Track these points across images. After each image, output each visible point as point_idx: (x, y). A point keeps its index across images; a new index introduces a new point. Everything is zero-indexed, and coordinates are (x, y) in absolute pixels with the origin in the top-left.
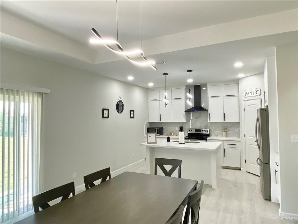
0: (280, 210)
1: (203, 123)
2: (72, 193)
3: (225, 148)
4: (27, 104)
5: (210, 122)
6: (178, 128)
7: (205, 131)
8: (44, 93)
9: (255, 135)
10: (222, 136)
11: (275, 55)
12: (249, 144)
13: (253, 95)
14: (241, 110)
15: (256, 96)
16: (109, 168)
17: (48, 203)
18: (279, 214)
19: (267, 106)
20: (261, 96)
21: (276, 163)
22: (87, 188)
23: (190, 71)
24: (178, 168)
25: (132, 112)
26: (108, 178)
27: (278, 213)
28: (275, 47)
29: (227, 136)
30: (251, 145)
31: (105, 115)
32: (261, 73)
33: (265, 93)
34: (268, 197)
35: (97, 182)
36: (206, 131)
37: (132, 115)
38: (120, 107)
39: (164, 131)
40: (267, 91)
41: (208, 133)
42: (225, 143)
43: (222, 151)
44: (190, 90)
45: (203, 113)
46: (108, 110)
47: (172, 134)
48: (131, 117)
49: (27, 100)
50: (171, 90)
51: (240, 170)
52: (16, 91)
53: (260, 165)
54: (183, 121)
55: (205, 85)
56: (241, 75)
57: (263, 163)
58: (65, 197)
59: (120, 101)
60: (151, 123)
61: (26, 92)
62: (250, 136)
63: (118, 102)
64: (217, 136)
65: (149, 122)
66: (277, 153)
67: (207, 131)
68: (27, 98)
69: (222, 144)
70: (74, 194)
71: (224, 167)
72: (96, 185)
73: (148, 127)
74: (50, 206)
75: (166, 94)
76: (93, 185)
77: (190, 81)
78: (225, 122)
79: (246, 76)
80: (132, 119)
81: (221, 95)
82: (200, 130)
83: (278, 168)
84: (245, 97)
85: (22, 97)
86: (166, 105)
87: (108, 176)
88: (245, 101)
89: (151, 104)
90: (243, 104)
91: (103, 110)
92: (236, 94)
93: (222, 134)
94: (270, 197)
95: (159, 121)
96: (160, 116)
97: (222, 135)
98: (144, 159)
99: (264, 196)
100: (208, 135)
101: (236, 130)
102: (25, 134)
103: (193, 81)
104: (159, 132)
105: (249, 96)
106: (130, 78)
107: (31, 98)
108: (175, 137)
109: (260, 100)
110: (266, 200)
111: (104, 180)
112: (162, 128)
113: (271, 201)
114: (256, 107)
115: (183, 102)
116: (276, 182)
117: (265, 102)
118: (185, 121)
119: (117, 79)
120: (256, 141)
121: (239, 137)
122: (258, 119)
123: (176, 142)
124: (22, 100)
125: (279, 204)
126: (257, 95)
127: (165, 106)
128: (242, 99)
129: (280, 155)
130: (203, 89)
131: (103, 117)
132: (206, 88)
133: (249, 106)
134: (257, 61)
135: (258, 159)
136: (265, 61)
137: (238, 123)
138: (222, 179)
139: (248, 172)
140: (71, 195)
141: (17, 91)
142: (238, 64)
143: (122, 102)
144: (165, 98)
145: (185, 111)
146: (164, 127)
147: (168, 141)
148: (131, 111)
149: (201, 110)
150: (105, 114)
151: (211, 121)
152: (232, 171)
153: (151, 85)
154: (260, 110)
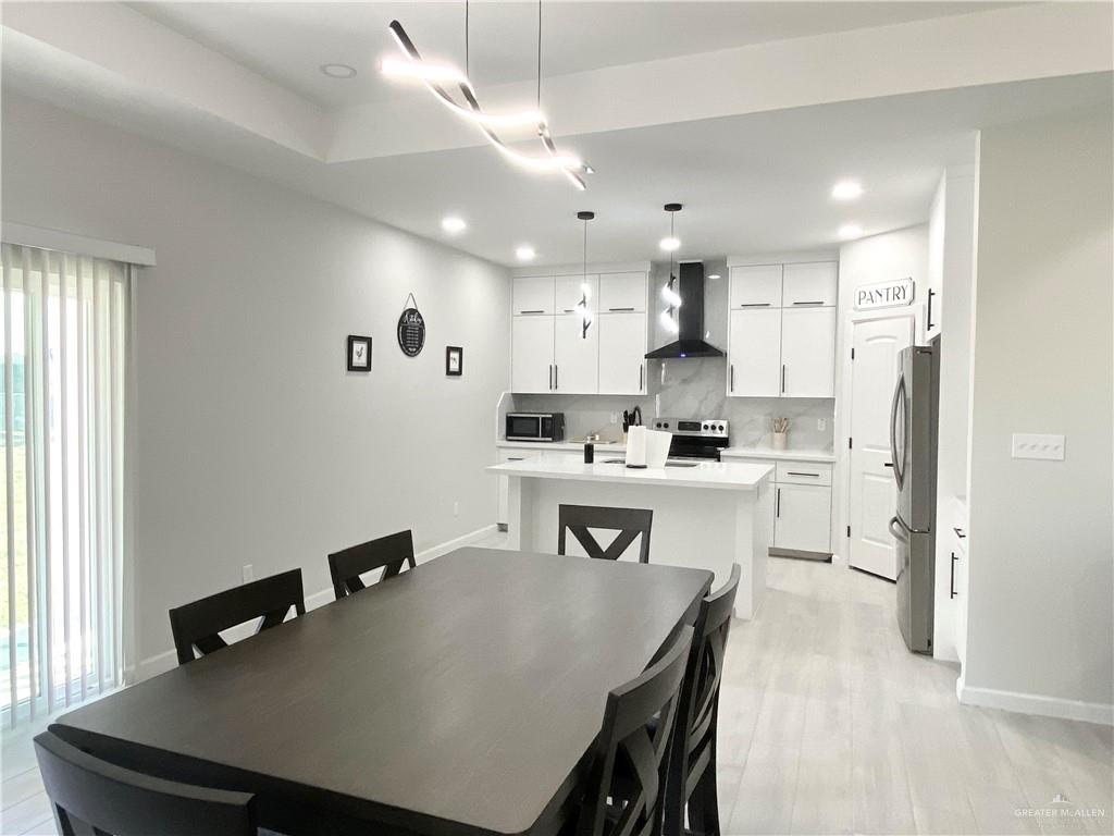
0: (961, 682)
1: (706, 399)
2: (293, 608)
3: (779, 486)
4: (71, 304)
5: (731, 395)
6: (617, 419)
7: (713, 428)
8: (135, 265)
9: (887, 441)
10: (772, 446)
11: (974, 163)
12: (864, 473)
13: (885, 303)
14: (842, 354)
15: (899, 306)
16: (410, 531)
17: (219, 634)
18: (959, 694)
19: (936, 341)
20: (913, 305)
21: (957, 530)
22: (339, 593)
23: (677, 207)
24: (639, 538)
25: (455, 355)
26: (405, 566)
27: (955, 691)
28: (979, 132)
29: (787, 446)
30: (867, 477)
31: (359, 361)
32: (921, 226)
33: (931, 294)
34: (922, 645)
35: (371, 577)
36: (717, 429)
37: (454, 366)
38: (411, 334)
39: (569, 427)
40: (937, 288)
41: (723, 435)
42: (783, 470)
43: (771, 496)
44: (673, 278)
45: (709, 364)
46: (368, 341)
47: (597, 437)
48: (449, 373)
49: (71, 290)
50: (597, 276)
51: (829, 561)
52: (29, 252)
53: (900, 538)
54: (637, 392)
55: (720, 264)
56: (847, 231)
57: (911, 531)
58: (273, 620)
59: (413, 312)
60: (519, 398)
61: (69, 256)
62: (869, 447)
63: (404, 314)
64: (753, 444)
65: (514, 395)
66: (962, 498)
67: (721, 428)
68: (71, 279)
69: (770, 472)
70: (301, 610)
71: (776, 553)
72: (367, 586)
73: (510, 409)
74: (226, 644)
75: (586, 288)
76: (357, 586)
77: (670, 245)
78: (784, 395)
79: (867, 233)
80: (454, 381)
81: (775, 302)
82: (697, 426)
83: (963, 548)
84: (860, 310)
85: (53, 277)
86: (585, 328)
87: (406, 560)
88: (856, 322)
89: (524, 325)
90: (852, 335)
91: (351, 340)
92: (828, 300)
93: (772, 437)
94: (930, 643)
95: (550, 392)
96: (554, 371)
97: (772, 443)
98: (491, 526)
99: (910, 642)
100: (725, 443)
101: (821, 425)
102: (14, 433)
103: (682, 247)
104: (548, 427)
105: (874, 305)
106: (453, 225)
107: (87, 282)
108: (608, 447)
109: (909, 319)
110: (916, 652)
111: (392, 572)
112: (562, 415)
113: (932, 655)
114: (893, 344)
115: (639, 322)
116: (952, 593)
117: (930, 326)
118: (644, 392)
119: (404, 226)
120: (891, 462)
121: (829, 447)
122: (902, 384)
123: (616, 462)
124: (54, 288)
125: (960, 665)
126: (902, 301)
127: (581, 334)
128: (848, 314)
129: (972, 503)
130: (712, 277)
131: (351, 367)
132: (725, 273)
133: (871, 342)
134: (910, 182)
135: (895, 520)
136: (939, 182)
137: (828, 403)
138: (771, 590)
139: (855, 568)
140: (292, 613)
141: (36, 252)
142: (846, 190)
143: (420, 316)
144: (584, 302)
145: (646, 357)
146: (567, 413)
147: (589, 458)
148: (450, 350)
149: (703, 351)
150: (357, 354)
151: (736, 394)
152: (802, 563)
153: (525, 254)
154: (910, 354)
